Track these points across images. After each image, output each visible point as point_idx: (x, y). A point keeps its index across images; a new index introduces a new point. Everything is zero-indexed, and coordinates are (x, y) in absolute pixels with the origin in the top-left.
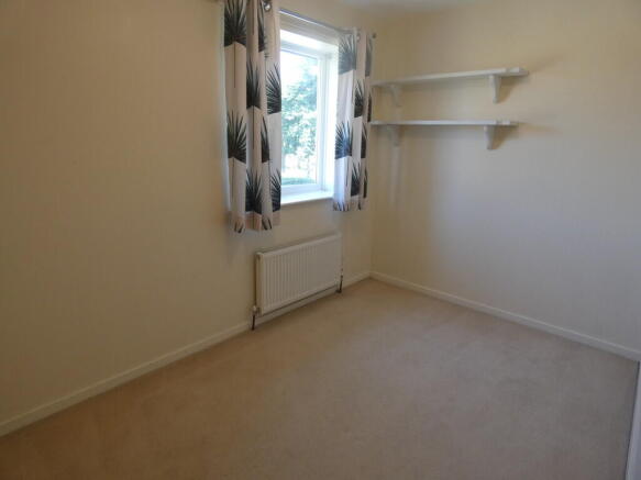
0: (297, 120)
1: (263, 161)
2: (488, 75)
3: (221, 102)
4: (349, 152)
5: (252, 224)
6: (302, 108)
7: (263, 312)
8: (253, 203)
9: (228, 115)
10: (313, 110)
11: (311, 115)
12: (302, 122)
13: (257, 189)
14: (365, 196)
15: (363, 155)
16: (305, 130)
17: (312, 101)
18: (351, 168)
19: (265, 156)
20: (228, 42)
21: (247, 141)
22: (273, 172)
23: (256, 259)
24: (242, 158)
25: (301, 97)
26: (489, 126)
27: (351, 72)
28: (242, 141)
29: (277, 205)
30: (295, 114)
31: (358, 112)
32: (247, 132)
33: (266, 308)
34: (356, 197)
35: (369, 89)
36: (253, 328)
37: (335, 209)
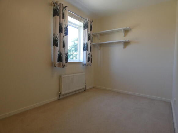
0: (72, 55)
1: (63, 48)
2: (121, 29)
3: (52, 31)
4: (87, 49)
5: (59, 66)
6: (73, 52)
7: (62, 94)
8: (60, 59)
9: (53, 34)
10: (76, 52)
11: (76, 53)
12: (73, 55)
13: (61, 55)
14: (91, 62)
15: (91, 51)
16: (74, 57)
17: (76, 50)
18: (87, 54)
19: (64, 46)
20: (54, 16)
21: (59, 41)
22: (66, 51)
23: (60, 77)
24: (57, 46)
25: (73, 49)
26: (123, 42)
27: (87, 29)
28: (57, 41)
29: (67, 61)
30: (71, 53)
31: (89, 39)
32: (58, 39)
33: (63, 93)
34: (89, 62)
35: (92, 34)
36: (59, 99)
37: (83, 65)
